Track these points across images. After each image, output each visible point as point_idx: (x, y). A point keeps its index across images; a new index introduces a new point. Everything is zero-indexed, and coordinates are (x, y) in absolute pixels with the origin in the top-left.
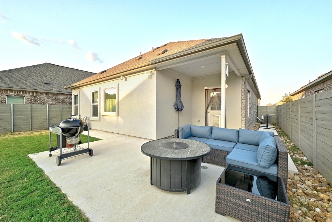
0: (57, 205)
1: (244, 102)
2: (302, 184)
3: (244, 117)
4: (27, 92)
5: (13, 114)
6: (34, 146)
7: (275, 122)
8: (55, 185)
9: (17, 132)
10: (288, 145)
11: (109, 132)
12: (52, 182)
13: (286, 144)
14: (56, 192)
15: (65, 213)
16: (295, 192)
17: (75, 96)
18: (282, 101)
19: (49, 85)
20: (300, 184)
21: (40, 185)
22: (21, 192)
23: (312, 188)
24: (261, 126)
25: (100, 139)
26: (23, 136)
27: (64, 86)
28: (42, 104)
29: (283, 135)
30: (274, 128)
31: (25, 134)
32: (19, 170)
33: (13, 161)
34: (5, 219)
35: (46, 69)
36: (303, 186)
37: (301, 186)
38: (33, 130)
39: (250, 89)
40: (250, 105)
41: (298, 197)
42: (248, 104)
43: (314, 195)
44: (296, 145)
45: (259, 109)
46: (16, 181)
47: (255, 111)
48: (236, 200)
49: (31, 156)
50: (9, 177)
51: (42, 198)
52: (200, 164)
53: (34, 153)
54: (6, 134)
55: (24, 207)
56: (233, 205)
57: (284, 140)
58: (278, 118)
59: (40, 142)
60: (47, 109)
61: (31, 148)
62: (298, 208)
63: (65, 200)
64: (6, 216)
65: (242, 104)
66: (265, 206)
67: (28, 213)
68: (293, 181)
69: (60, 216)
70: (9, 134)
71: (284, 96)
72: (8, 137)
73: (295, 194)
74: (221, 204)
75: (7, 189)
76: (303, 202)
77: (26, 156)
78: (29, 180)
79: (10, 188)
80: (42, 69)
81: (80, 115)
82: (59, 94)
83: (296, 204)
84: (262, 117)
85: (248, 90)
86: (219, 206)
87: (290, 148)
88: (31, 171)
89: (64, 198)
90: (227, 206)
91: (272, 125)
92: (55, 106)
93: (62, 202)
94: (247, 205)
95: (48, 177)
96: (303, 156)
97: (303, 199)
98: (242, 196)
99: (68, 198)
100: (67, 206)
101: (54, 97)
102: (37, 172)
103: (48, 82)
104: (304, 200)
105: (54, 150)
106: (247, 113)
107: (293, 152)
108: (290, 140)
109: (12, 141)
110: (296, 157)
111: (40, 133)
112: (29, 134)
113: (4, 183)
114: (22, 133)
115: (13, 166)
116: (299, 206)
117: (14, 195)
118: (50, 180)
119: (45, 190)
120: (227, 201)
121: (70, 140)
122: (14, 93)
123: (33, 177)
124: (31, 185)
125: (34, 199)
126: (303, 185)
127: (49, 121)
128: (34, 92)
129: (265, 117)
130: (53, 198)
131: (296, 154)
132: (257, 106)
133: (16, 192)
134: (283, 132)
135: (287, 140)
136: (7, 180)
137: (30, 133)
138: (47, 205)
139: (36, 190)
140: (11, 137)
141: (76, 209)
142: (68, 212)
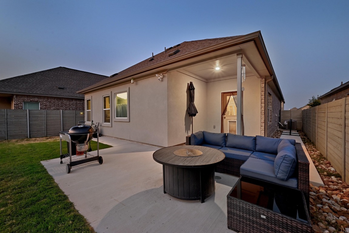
0: (63, 214)
1: (264, 106)
2: (329, 198)
3: (263, 123)
4: (42, 98)
5: (29, 120)
6: (47, 153)
7: (299, 127)
8: (63, 193)
9: (33, 138)
10: (313, 153)
11: (121, 139)
12: (61, 190)
13: (312, 152)
14: (64, 200)
15: (70, 222)
16: (321, 208)
17: (88, 101)
18: (308, 105)
19: (62, 90)
20: (326, 199)
21: (49, 193)
22: (30, 199)
23: (341, 204)
24: (283, 132)
25: (111, 147)
26: (38, 142)
27: (77, 90)
28: (56, 109)
29: (308, 143)
30: (299, 135)
31: (40, 140)
32: (31, 176)
33: (26, 167)
34: (13, 224)
35: (60, 73)
36: (330, 202)
37: (327, 201)
38: (48, 136)
39: (272, 92)
40: (271, 109)
41: (324, 213)
42: (269, 108)
43: (343, 212)
44: (322, 154)
45: (281, 114)
46: (27, 187)
47: (276, 115)
48: (249, 216)
49: (43, 163)
50: (21, 183)
51: (49, 206)
52: (213, 174)
53: (46, 160)
54: (23, 140)
55: (32, 214)
56: (246, 221)
57: (308, 148)
58: (303, 124)
59: (53, 149)
60: (61, 114)
61: (45, 155)
62: (324, 227)
63: (72, 209)
64: (14, 221)
65: (261, 109)
66: (282, 224)
67: (35, 220)
68: (318, 195)
69: (66, 224)
70: (26, 140)
71: (312, 99)
72: (25, 143)
73: (321, 211)
74: (234, 220)
75: (17, 195)
76: (330, 221)
77: (38, 162)
78: (39, 187)
79: (21, 194)
80: (56, 73)
81: (92, 121)
82: (72, 99)
83: (321, 222)
84: (285, 122)
85: (269, 93)
86: (231, 221)
87: (315, 157)
88: (42, 179)
89: (71, 207)
90: (240, 222)
91: (296, 131)
92: (69, 111)
93: (69, 211)
94: (262, 222)
95: (57, 184)
96: (330, 167)
97: (330, 216)
98: (256, 212)
99: (75, 207)
100: (73, 215)
101: (68, 103)
102: (47, 179)
103: (62, 87)
104: (332, 218)
105: (64, 157)
106: (267, 118)
107: (318, 161)
108: (315, 148)
109: (26, 147)
110: (322, 167)
111: (55, 139)
112: (44, 141)
113: (16, 189)
114: (37, 139)
115: (26, 172)
116: (325, 225)
117: (23, 202)
118: (59, 188)
119: (53, 198)
120: (240, 217)
121: (79, 148)
122: (30, 98)
123: (43, 184)
124: (41, 192)
125: (42, 207)
126: (329, 200)
127: (63, 127)
128: (48, 98)
129: (288, 122)
130: (59, 206)
131: (322, 164)
132: (280, 110)
133: (25, 199)
134: (308, 139)
135: (312, 148)
136: (19, 187)
137: (45, 139)
138: (53, 213)
139: (45, 197)
140: (27, 143)
141: (82, 219)
142: (73, 221)
